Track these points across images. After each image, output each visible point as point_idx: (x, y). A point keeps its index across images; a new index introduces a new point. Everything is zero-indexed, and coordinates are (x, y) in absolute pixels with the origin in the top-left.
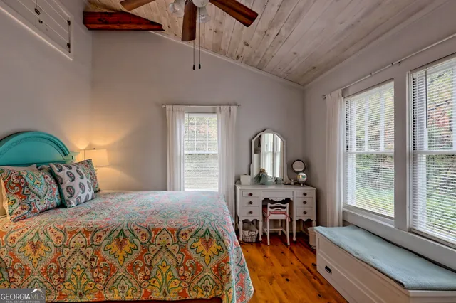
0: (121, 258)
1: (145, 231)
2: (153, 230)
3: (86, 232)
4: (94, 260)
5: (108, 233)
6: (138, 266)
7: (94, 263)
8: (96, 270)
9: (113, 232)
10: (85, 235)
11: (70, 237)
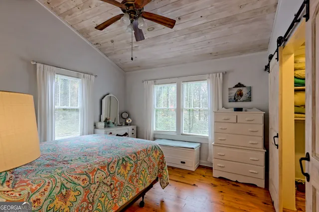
0: (126, 175)
1: (134, 155)
2: (137, 152)
3: (103, 167)
4: (112, 184)
5: (116, 163)
6: (133, 176)
7: (112, 186)
8: (114, 191)
9: (119, 161)
10: (102, 170)
11: (92, 175)
